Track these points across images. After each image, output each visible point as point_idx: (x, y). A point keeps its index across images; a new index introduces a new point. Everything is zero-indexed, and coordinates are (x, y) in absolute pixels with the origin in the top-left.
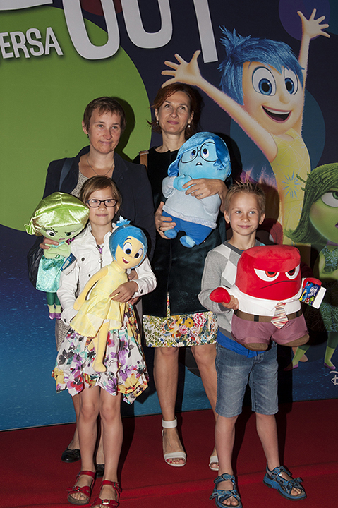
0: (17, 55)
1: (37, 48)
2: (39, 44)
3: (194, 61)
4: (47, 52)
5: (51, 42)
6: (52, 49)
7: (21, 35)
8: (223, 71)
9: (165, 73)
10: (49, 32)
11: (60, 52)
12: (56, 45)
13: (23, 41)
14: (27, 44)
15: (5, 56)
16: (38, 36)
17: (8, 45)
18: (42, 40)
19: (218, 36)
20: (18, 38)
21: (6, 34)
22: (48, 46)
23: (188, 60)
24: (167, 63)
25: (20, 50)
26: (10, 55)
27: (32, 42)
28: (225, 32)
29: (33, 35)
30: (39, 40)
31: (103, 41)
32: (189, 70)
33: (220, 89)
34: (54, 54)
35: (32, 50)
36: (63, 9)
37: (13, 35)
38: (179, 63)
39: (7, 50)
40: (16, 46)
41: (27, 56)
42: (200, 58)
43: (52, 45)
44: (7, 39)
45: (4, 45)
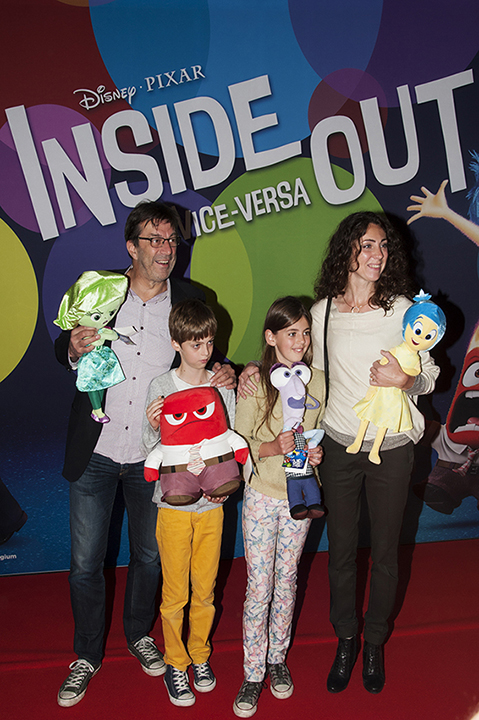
0: (269, 211)
1: (286, 201)
2: (289, 196)
3: (441, 192)
4: (296, 204)
5: (300, 192)
6: (301, 200)
7: (272, 189)
8: (472, 198)
9: (410, 208)
10: (298, 182)
11: (308, 202)
12: (304, 195)
13: (274, 196)
14: (278, 198)
15: (258, 212)
16: (288, 189)
17: (261, 201)
18: (291, 192)
19: (467, 161)
20: (269, 193)
21: (259, 192)
22: (297, 196)
23: (435, 192)
24: (413, 198)
25: (272, 205)
26: (263, 211)
27: (282, 196)
28: (475, 156)
29: (283, 188)
30: (288, 192)
31: (350, 184)
32: (436, 202)
33: (468, 218)
34: (302, 204)
35: (282, 203)
36: (311, 157)
37: (265, 191)
38: (425, 197)
39: (260, 207)
40: (268, 201)
41: (278, 210)
42: (448, 187)
43: (300, 196)
44: (259, 196)
45: (257, 202)
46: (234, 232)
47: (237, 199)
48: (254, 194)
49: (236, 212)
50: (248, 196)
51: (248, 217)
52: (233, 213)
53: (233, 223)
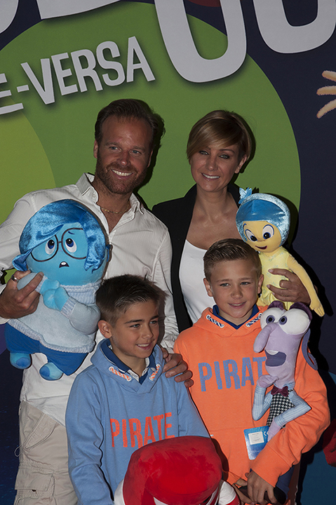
0: (84, 88)
1: (113, 74)
2: (117, 66)
4: (130, 79)
5: (136, 60)
6: (138, 72)
7: (87, 53)
9: (322, 91)
10: (133, 44)
11: (150, 76)
12: (144, 65)
13: (92, 64)
14: (98, 68)
15: (65, 90)
16: (115, 53)
17: (68, 73)
18: (122, 59)
20: (83, 61)
21: (65, 56)
22: (131, 67)
24: (327, 74)
25: (88, 79)
26: (72, 89)
27: (106, 64)
29: (107, 53)
30: (117, 59)
31: (219, 50)
34: (140, 79)
35: (106, 77)
37: (75, 56)
39: (68, 81)
40: (81, 73)
41: (99, 87)
43: (137, 66)
44: (66, 64)
45: (62, 74)
46: (23, 122)
47: (26, 66)
48: (57, 59)
49: (26, 88)
50: (45, 64)
51: (48, 97)
52: (21, 89)
53: (19, 106)
